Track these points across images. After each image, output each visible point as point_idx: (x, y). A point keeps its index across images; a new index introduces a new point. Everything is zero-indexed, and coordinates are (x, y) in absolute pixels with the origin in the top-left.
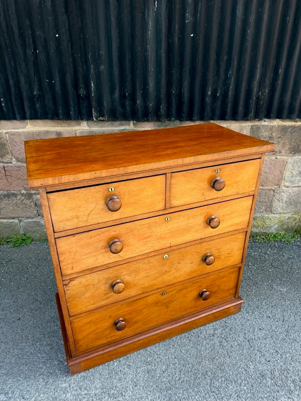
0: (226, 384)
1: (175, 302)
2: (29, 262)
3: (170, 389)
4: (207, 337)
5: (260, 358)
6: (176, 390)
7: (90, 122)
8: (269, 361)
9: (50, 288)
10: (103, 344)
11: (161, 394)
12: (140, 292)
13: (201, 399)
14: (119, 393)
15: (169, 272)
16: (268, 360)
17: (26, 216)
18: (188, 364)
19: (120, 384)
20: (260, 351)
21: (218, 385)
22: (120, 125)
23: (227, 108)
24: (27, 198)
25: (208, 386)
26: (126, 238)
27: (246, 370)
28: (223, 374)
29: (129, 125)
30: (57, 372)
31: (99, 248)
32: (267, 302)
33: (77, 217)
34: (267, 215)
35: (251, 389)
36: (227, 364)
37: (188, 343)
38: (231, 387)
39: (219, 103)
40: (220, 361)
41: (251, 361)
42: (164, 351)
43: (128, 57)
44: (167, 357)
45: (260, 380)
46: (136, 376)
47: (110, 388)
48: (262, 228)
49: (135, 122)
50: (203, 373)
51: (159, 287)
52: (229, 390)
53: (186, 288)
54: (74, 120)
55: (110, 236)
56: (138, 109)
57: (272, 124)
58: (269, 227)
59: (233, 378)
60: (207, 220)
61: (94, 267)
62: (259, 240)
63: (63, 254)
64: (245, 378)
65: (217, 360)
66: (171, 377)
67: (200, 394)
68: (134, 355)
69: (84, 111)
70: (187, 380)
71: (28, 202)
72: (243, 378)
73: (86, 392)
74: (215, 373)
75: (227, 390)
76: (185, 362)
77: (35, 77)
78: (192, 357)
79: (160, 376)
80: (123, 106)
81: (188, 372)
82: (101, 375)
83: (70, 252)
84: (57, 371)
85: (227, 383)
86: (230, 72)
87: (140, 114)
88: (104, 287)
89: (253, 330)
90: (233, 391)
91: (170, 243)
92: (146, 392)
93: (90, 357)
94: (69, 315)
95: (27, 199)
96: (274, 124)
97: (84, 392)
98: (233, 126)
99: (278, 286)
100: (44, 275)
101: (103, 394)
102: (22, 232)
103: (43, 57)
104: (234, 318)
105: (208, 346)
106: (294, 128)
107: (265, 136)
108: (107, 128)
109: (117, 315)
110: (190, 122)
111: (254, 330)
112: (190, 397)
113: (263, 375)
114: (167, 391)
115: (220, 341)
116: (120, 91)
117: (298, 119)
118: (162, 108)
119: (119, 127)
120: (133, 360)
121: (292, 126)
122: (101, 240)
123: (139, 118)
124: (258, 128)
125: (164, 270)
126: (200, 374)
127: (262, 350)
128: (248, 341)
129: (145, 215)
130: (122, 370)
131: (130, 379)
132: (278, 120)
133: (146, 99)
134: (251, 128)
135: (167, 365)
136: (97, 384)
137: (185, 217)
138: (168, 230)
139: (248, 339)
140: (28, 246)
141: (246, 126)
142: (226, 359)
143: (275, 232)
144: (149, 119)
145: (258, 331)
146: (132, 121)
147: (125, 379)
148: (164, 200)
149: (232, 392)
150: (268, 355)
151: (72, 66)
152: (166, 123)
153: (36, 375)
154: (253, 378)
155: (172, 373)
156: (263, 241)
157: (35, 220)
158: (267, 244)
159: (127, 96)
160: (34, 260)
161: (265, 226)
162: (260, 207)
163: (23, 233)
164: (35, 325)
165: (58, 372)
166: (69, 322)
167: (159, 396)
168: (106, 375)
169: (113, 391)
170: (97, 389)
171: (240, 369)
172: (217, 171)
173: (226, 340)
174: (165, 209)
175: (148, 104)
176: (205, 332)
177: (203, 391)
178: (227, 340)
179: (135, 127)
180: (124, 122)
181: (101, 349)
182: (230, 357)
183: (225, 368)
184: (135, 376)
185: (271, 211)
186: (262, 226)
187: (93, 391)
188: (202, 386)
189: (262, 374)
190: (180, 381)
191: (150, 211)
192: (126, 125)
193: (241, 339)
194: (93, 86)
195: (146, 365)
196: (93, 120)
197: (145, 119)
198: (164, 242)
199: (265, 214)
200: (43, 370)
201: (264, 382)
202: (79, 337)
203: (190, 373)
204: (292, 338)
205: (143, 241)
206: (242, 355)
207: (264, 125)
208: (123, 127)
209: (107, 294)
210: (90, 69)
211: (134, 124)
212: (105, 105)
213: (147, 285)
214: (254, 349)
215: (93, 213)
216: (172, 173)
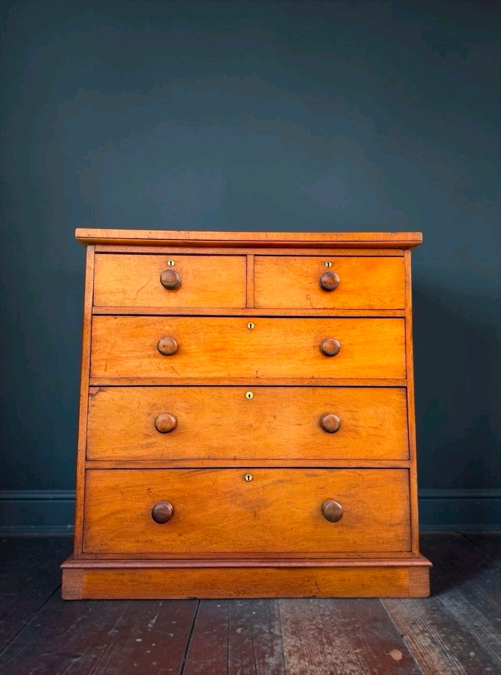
1: (271, 509)
12: (203, 454)
15: (255, 430)
26: (185, 342)
31: (146, 347)
33: (124, 292)
51: (238, 455)
53: (291, 481)
55: (162, 332)
60: (319, 344)
61: (135, 376)
63: (98, 342)
83: (107, 341)
88: (146, 421)
91: (257, 371)
93: (99, 565)
94: (86, 457)
109: (160, 493)
122: (151, 336)
125: (248, 423)
129: (216, 310)
137: (281, 329)
138: (252, 345)
148: (245, 294)
166: (84, 470)
172: (327, 265)
174: (246, 308)
191: (222, 307)
198: (245, 366)
205: (212, 355)
209: (149, 436)
213: (215, 443)
215: (144, 290)
216: (255, 255)
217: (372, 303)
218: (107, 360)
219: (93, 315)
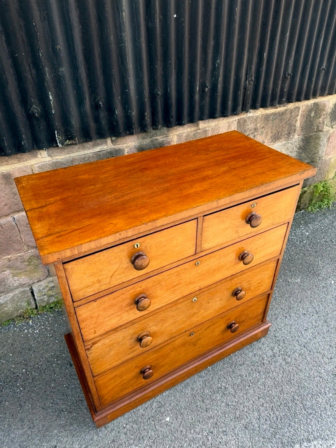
2: (8, 361)
3: (276, 433)
4: (270, 360)
5: (323, 359)
6: (281, 431)
7: (52, 150)
8: (331, 359)
9: (67, 385)
11: (273, 444)
12: (167, 339)
13: (306, 427)
18: (274, 398)
20: (319, 352)
21: (309, 404)
22: (94, 146)
23: (216, 104)
25: (303, 411)
26: (153, 291)
27: (320, 377)
28: (307, 391)
29: (106, 144)
32: (293, 300)
36: (303, 379)
37: (259, 376)
38: (321, 400)
39: (207, 99)
40: (297, 379)
41: (319, 366)
42: (245, 397)
43: (97, 51)
44: (252, 402)
46: (238, 439)
49: (114, 138)
50: (291, 400)
52: (321, 404)
54: (29, 151)
55: (135, 293)
56: (117, 122)
57: (256, 115)
59: (317, 391)
64: (325, 385)
65: (293, 380)
66: (269, 421)
67: (302, 423)
68: (221, 417)
69: (42, 136)
70: (283, 415)
72: (323, 386)
74: (300, 394)
75: (319, 406)
76: (270, 397)
78: (272, 388)
79: (259, 426)
80: (97, 120)
81: (280, 407)
85: (315, 399)
86: (218, 61)
87: (121, 127)
89: (301, 334)
90: (324, 403)
96: (258, 114)
98: (222, 123)
99: (291, 278)
100: (45, 372)
104: (279, 329)
105: (277, 370)
106: (275, 115)
107: (251, 128)
108: (76, 153)
110: (178, 126)
112: (297, 431)
115: (283, 359)
116: (90, 100)
117: (278, 105)
118: (146, 115)
119: (94, 149)
121: (273, 113)
123: (120, 133)
124: (245, 121)
126: (290, 402)
127: (319, 350)
128: (305, 347)
130: (221, 440)
132: (261, 109)
133: (127, 107)
134: (238, 123)
135: (257, 411)
139: (303, 345)
141: (233, 121)
142: (299, 375)
144: (133, 131)
145: (305, 332)
146: (110, 138)
150: (326, 353)
151: (12, 73)
152: (152, 132)
154: (330, 382)
155: (267, 415)
160: (12, 356)
164: (85, 443)
171: (316, 378)
173: (287, 355)
175: (130, 113)
177: (303, 419)
178: (288, 354)
179: (115, 144)
180: (98, 141)
182: (301, 371)
183: (304, 385)
188: (298, 413)
190: (279, 419)
192: (102, 144)
193: (298, 347)
194: (51, 99)
195: (238, 421)
196: (58, 146)
197: (128, 133)
204: (333, 327)
206: (309, 364)
207: (250, 117)
208: (98, 147)
210: (44, 74)
211: (112, 141)
212: (73, 123)
213: (174, 330)
214: (313, 353)
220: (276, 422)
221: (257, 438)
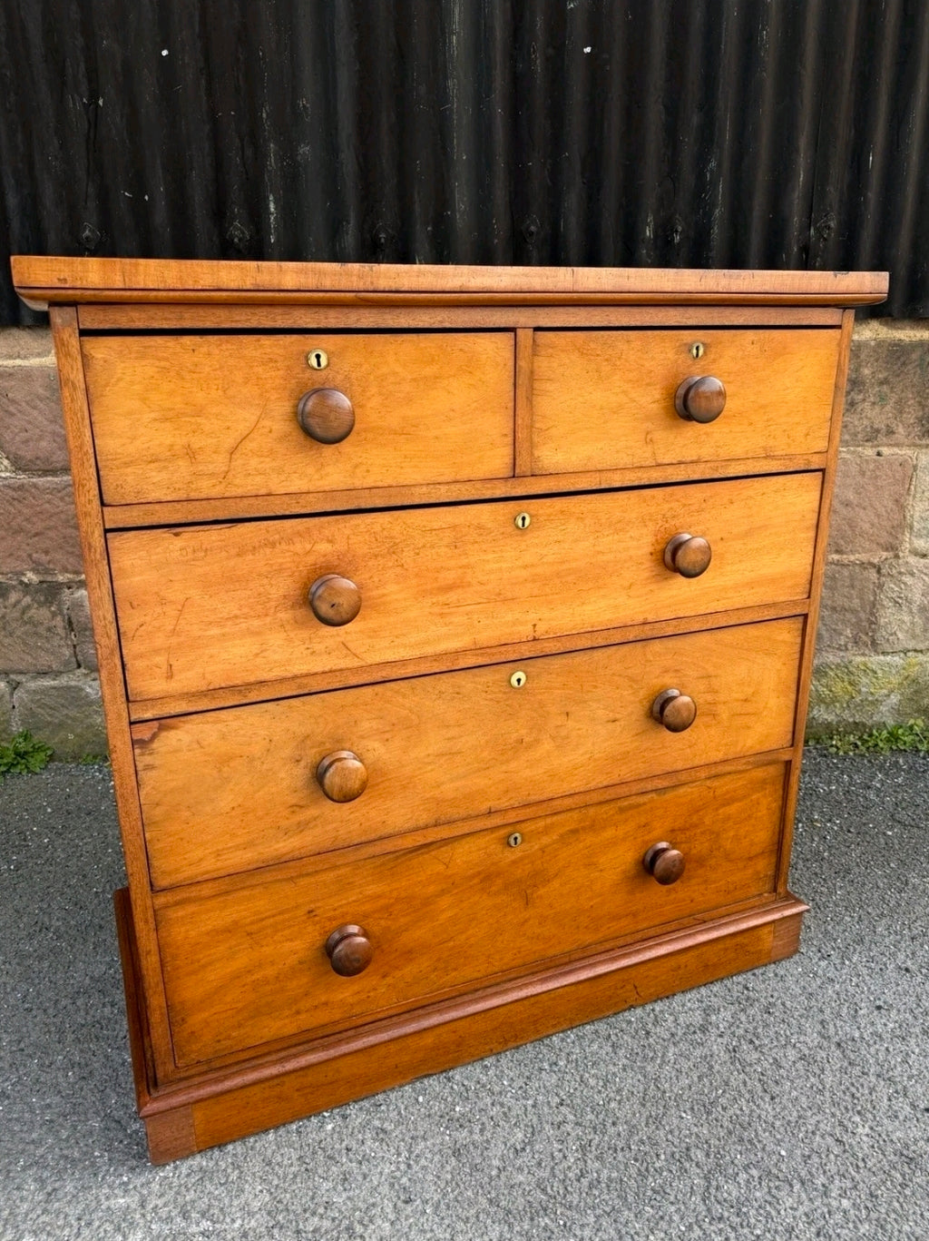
0: (769, 1192)
1: (556, 884)
2: (34, 819)
3: (545, 1210)
4: (680, 1034)
5: (890, 1100)
6: (569, 1213)
9: (100, 891)
10: (282, 1039)
12: (424, 818)
14: (339, 1225)
15: (529, 747)
16: (922, 1107)
17: (35, 665)
18: (614, 1124)
19: (344, 1195)
20: (889, 1079)
21: (735, 1193)
24: (42, 599)
25: (696, 1199)
26: (371, 577)
27: (841, 1141)
28: (752, 1157)
30: (98, 1157)
31: (273, 603)
32: (891, 926)
33: (191, 454)
34: (863, 659)
35: (870, 1205)
36: (765, 1122)
37: (607, 1054)
38: (790, 1202)
40: (738, 1112)
41: (859, 1113)
42: (519, 1082)
43: (386, 120)
44: (530, 1102)
45: (903, 1176)
46: (409, 1166)
47: (305, 1211)
48: (848, 706)
50: (673, 1154)
51: (495, 804)
52: (782, 1212)
53: (593, 827)
55: (311, 559)
57: (856, 337)
58: (872, 703)
59: (795, 1170)
60: (663, 546)
61: (252, 679)
62: (838, 748)
63: (135, 604)
64: (842, 1169)
65: (724, 1109)
66: (548, 1169)
68: (402, 1097)
70: (610, 1179)
71: (42, 614)
72: (832, 1168)
73: (206, 1224)
74: (722, 1152)
75: (774, 1213)
76: (601, 1117)
77: (90, 184)
78: (628, 1100)
79: (504, 1168)
81: (616, 1151)
82: (269, 1164)
83: (163, 602)
84: (96, 1154)
85: (770, 1188)
86: (713, 164)
88: (290, 778)
89: (852, 1012)
90: (797, 1214)
91: (535, 625)
92: (447, 1222)
93: (228, 1084)
94: (152, 885)
95: (41, 605)
96: (863, 338)
97: (198, 1225)
101: (276, 1231)
102: (16, 728)
103: (118, 119)
104: (776, 975)
105: (685, 1065)
109: (337, 912)
111: (856, 1011)
113: (911, 1159)
114: (532, 1219)
115: (731, 1048)
116: (361, 229)
120: (399, 1113)
121: (921, 344)
122: (280, 570)
125: (514, 736)
126: (663, 1157)
127: (896, 1073)
128: (839, 1045)
129: (443, 488)
130: (354, 1146)
131: (383, 1179)
132: (875, 324)
133: (445, 253)
135: (530, 1130)
136: (251, 1197)
137: (586, 522)
138: (526, 567)
139: (836, 1039)
140: (36, 777)
142: (758, 1106)
143: (890, 722)
145: (872, 1013)
147: (365, 1178)
148: (510, 439)
149: (794, 1218)
150: (920, 1091)
151: (207, 149)
153: (12, 1167)
154: (874, 1169)
155: (552, 1154)
156: (855, 754)
157: (63, 681)
158: (870, 761)
159: (383, 240)
160: (50, 813)
161: (858, 699)
162: (835, 630)
163: (21, 730)
164: (31, 1003)
165: (102, 1156)
166: (150, 913)
167: (501, 1236)
168: (291, 1165)
169: (316, 1219)
170: (251, 1214)
171: (818, 1138)
172: (695, 351)
173: (751, 1042)
174: (514, 477)
176: (672, 1018)
177: (676, 1218)
178: (757, 1042)
181: (274, 1057)
182: (773, 1098)
183: (757, 1135)
184: (403, 1167)
185: (874, 643)
186: (847, 697)
187: (233, 1221)
188: (672, 1199)
189: (905, 1152)
190: (585, 1182)
191: (458, 478)
193: (813, 1039)
194: (272, 210)
195: (447, 1128)
198: (509, 617)
199: (854, 655)
200: (41, 1151)
201: (918, 1180)
202: (190, 990)
203: (620, 1155)
205: (434, 600)
206: (820, 1092)
209: (301, 807)
210: (266, 156)
213: (449, 790)
214: (863, 1073)
215: (250, 445)
216: (537, 329)
217: (771, 443)
218: (168, 649)
219: (107, 531)
220: (568, 1182)
221: (470, 1193)
